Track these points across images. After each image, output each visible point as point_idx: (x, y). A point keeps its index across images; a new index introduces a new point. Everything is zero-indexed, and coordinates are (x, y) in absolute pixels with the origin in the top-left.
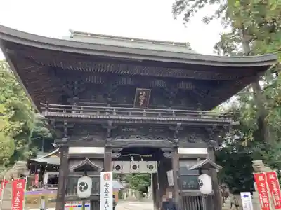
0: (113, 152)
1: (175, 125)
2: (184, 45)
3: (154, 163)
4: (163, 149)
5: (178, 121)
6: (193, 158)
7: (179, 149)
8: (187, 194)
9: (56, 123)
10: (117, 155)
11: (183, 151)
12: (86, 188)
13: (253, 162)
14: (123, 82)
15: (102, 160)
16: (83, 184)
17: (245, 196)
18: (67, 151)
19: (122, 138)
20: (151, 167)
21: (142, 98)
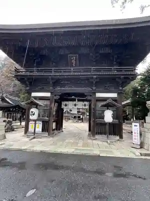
0: (55, 96)
1: (92, 78)
3: (87, 103)
4: (85, 94)
5: (94, 75)
7: (97, 94)
8: (98, 122)
9: (21, 79)
11: (99, 95)
12: (34, 114)
13: (147, 102)
15: (49, 99)
16: (32, 112)
18: (31, 95)
19: (61, 87)
20: (85, 105)
21: (74, 62)
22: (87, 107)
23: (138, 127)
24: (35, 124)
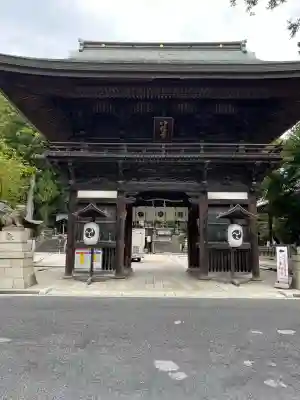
0: (128, 196)
1: (203, 164)
2: (238, 46)
3: (185, 210)
4: (187, 193)
5: (207, 158)
6: (225, 204)
7: (209, 194)
8: (213, 246)
9: (60, 163)
10: (132, 200)
11: (213, 195)
12: (93, 235)
14: (139, 108)
15: (115, 204)
16: (89, 230)
17: (281, 251)
18: (76, 195)
19: (138, 180)
20: (181, 214)
21: (163, 130)
22: (185, 218)
23: (286, 253)
24: (92, 253)
